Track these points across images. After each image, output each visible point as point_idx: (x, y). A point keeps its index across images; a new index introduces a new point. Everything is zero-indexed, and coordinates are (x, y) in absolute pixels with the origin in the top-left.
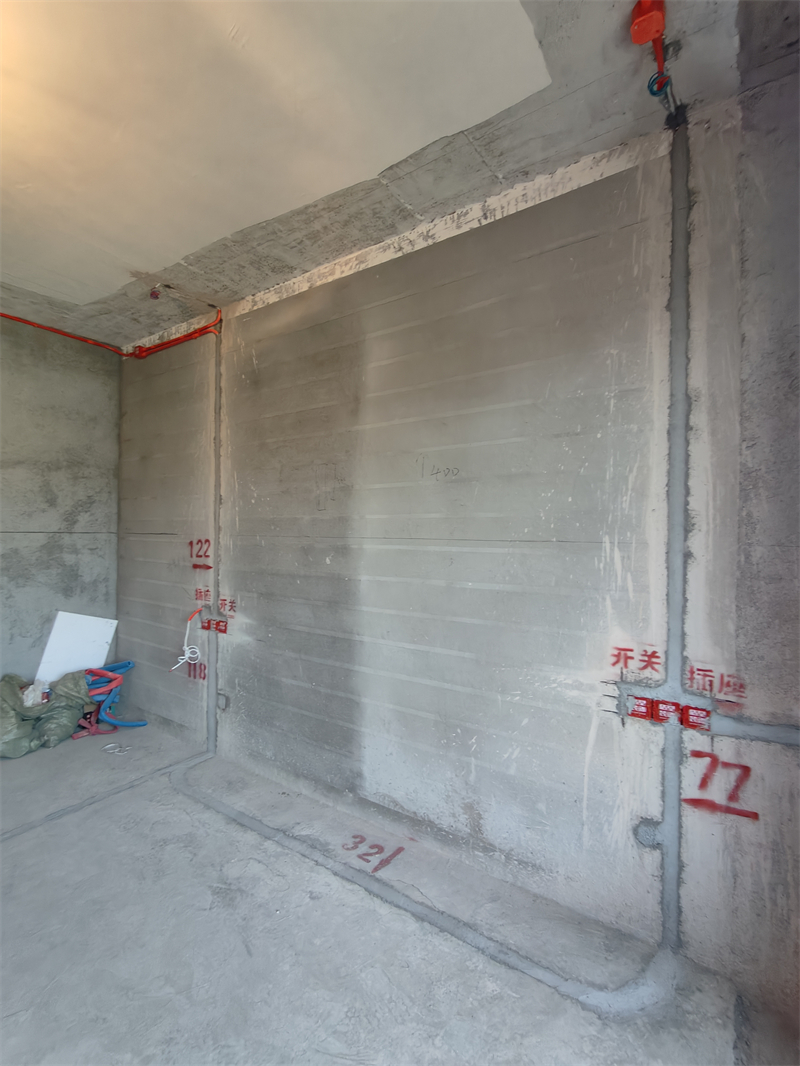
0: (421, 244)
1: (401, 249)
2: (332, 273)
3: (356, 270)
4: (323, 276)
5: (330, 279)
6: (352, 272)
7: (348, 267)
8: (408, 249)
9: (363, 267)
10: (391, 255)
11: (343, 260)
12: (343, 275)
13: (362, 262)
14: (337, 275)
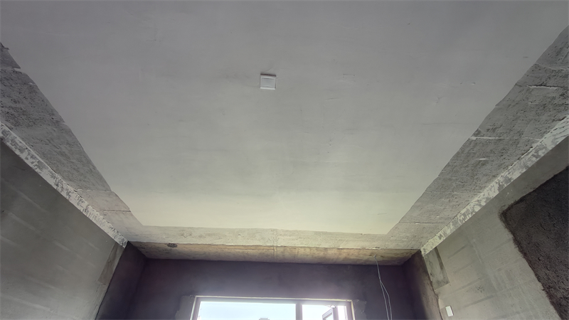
0: (64, 194)
1: (57, 185)
2: (22, 150)
3: (34, 168)
4: (16, 144)
5: (17, 152)
6: (31, 165)
7: (32, 160)
8: (59, 189)
9: (38, 170)
10: (51, 182)
11: (33, 152)
12: (26, 161)
13: (39, 167)
14: (23, 156)
